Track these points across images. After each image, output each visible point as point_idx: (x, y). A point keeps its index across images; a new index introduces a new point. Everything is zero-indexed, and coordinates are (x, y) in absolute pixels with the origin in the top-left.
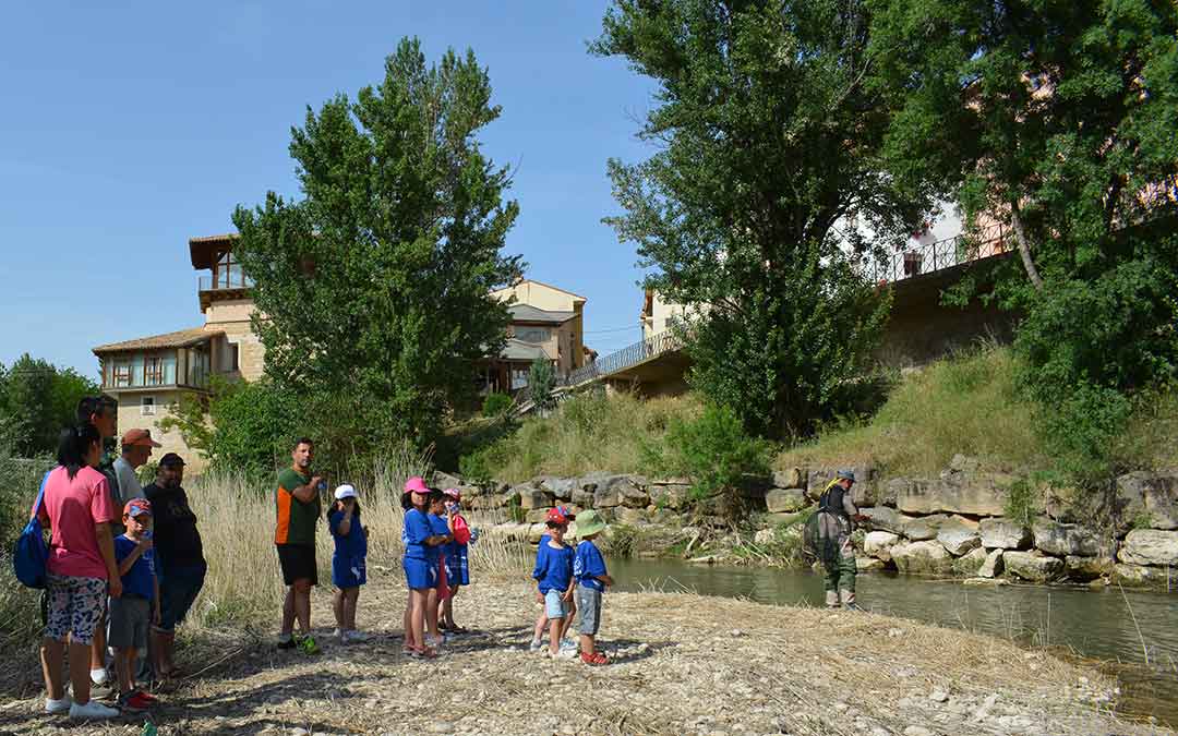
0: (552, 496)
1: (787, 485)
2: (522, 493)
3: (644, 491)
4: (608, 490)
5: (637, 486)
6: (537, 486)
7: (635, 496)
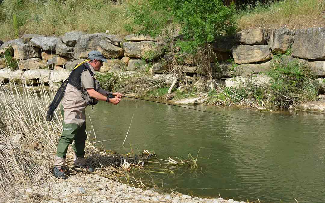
0: (39, 49)
1: (253, 42)
2: (14, 47)
3: (119, 46)
4: (88, 45)
5: (113, 42)
6: (27, 41)
7: (112, 49)
